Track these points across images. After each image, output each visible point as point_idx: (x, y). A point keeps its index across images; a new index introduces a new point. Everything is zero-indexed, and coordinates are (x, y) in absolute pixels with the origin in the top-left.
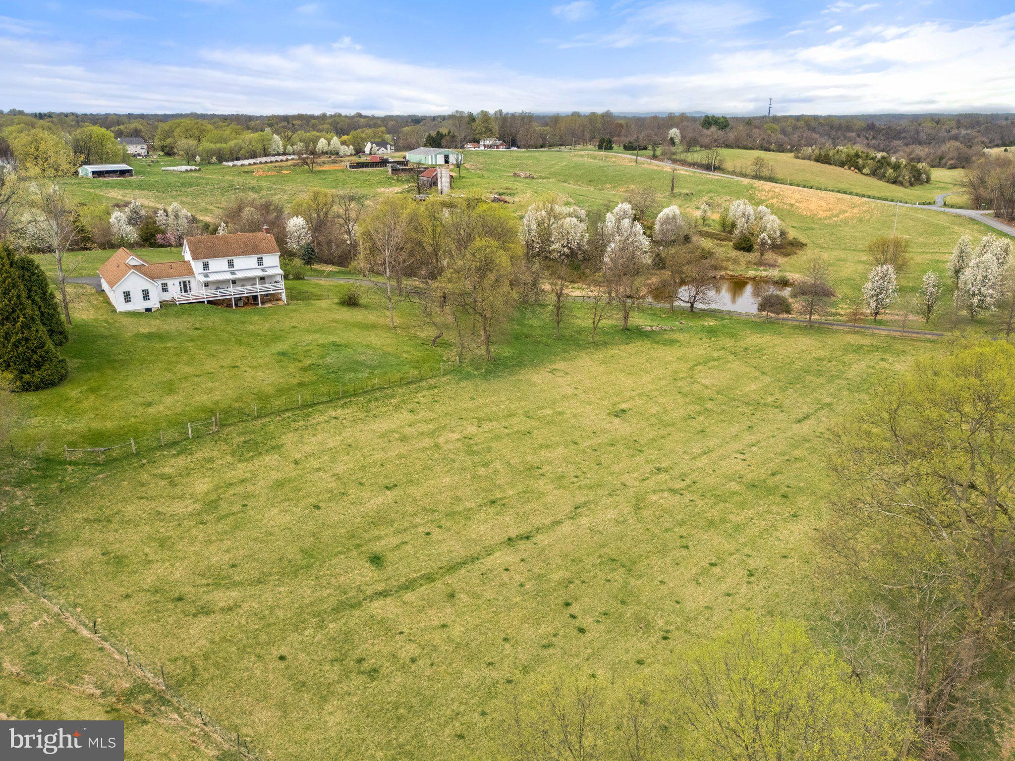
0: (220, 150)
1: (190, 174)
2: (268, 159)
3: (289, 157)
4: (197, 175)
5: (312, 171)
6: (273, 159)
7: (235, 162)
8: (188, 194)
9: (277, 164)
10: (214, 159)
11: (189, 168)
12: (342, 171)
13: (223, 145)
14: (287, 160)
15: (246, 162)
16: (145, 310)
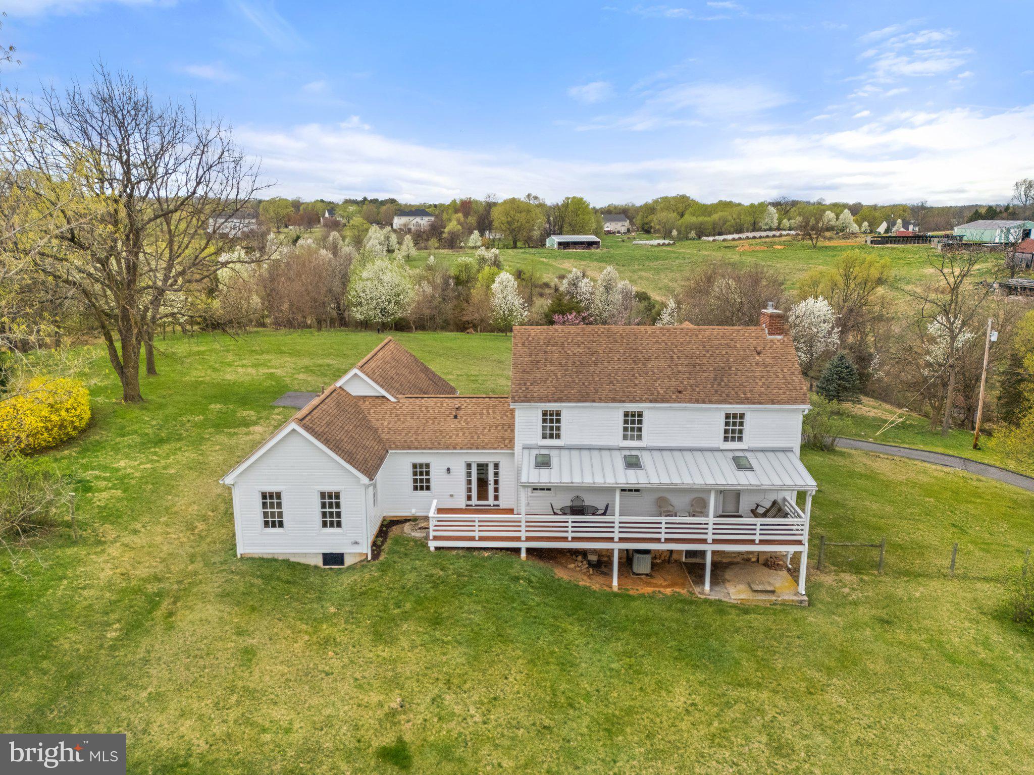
0: (701, 224)
1: (661, 248)
2: (757, 234)
3: (784, 233)
4: (669, 248)
5: (815, 247)
6: (763, 234)
7: (717, 237)
8: (650, 269)
9: (767, 240)
10: (693, 234)
11: (661, 242)
12: (860, 247)
13: (706, 219)
14: (781, 236)
15: (730, 237)
16: (319, 562)
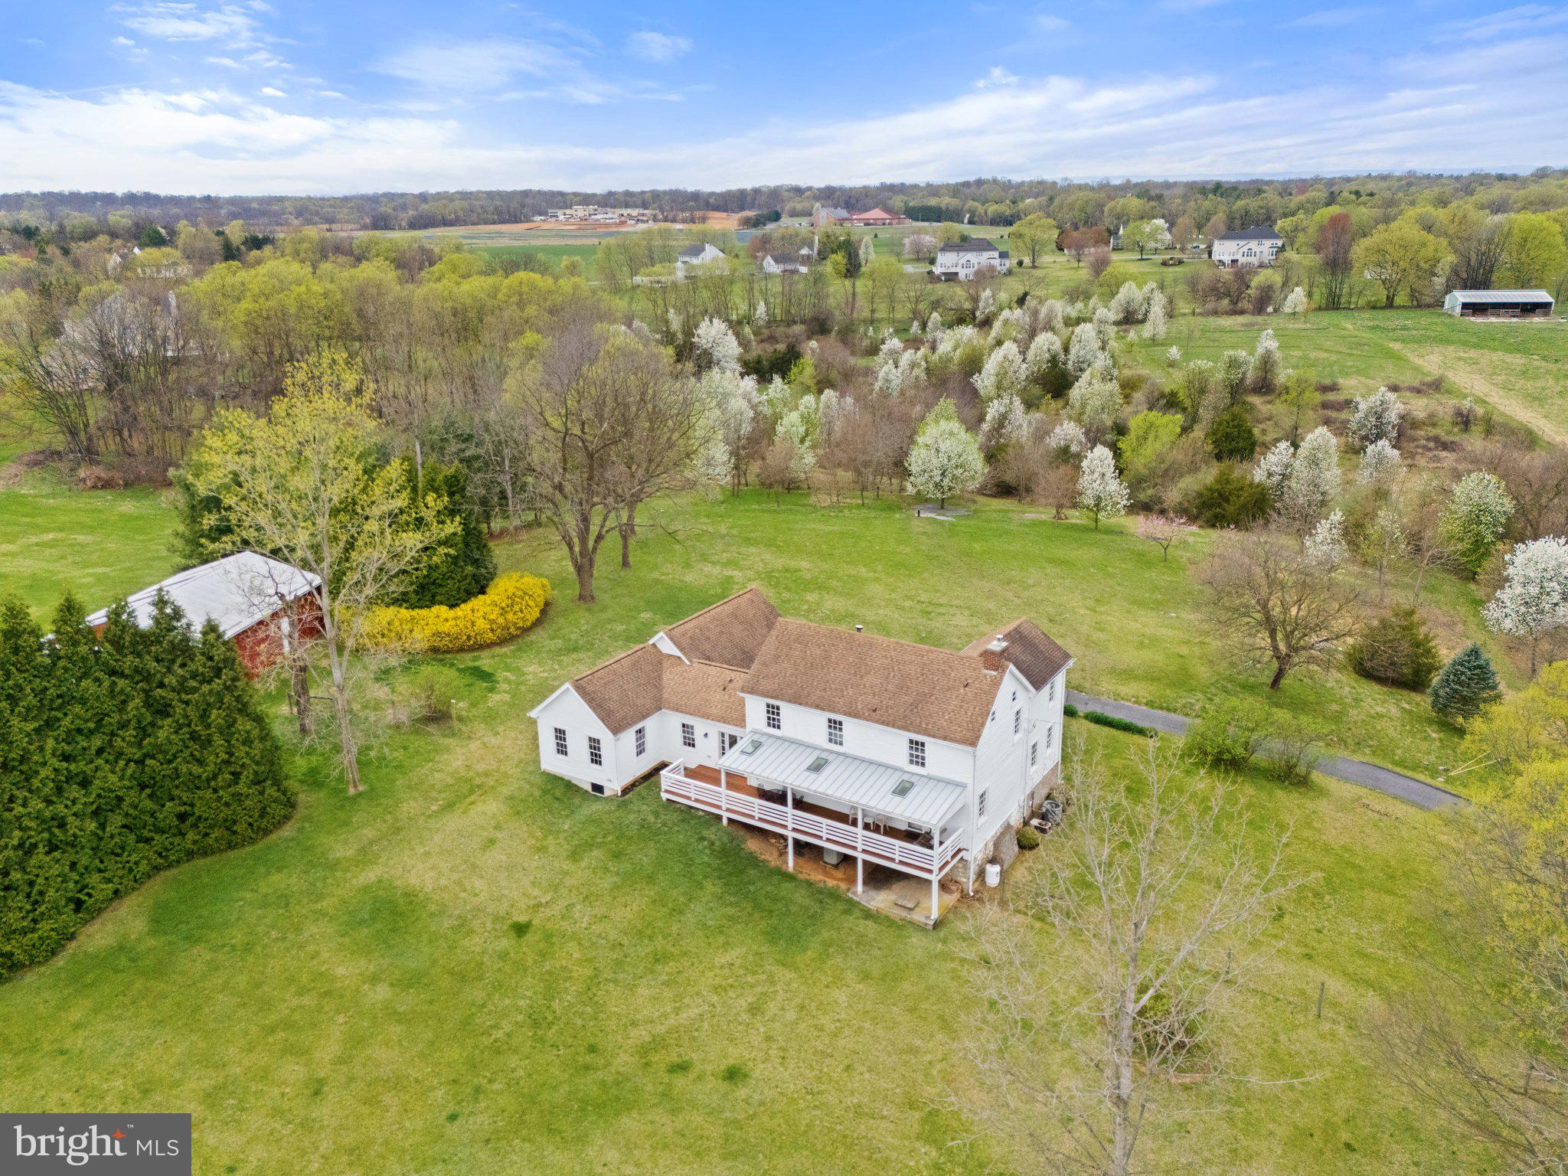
16: (589, 788)
